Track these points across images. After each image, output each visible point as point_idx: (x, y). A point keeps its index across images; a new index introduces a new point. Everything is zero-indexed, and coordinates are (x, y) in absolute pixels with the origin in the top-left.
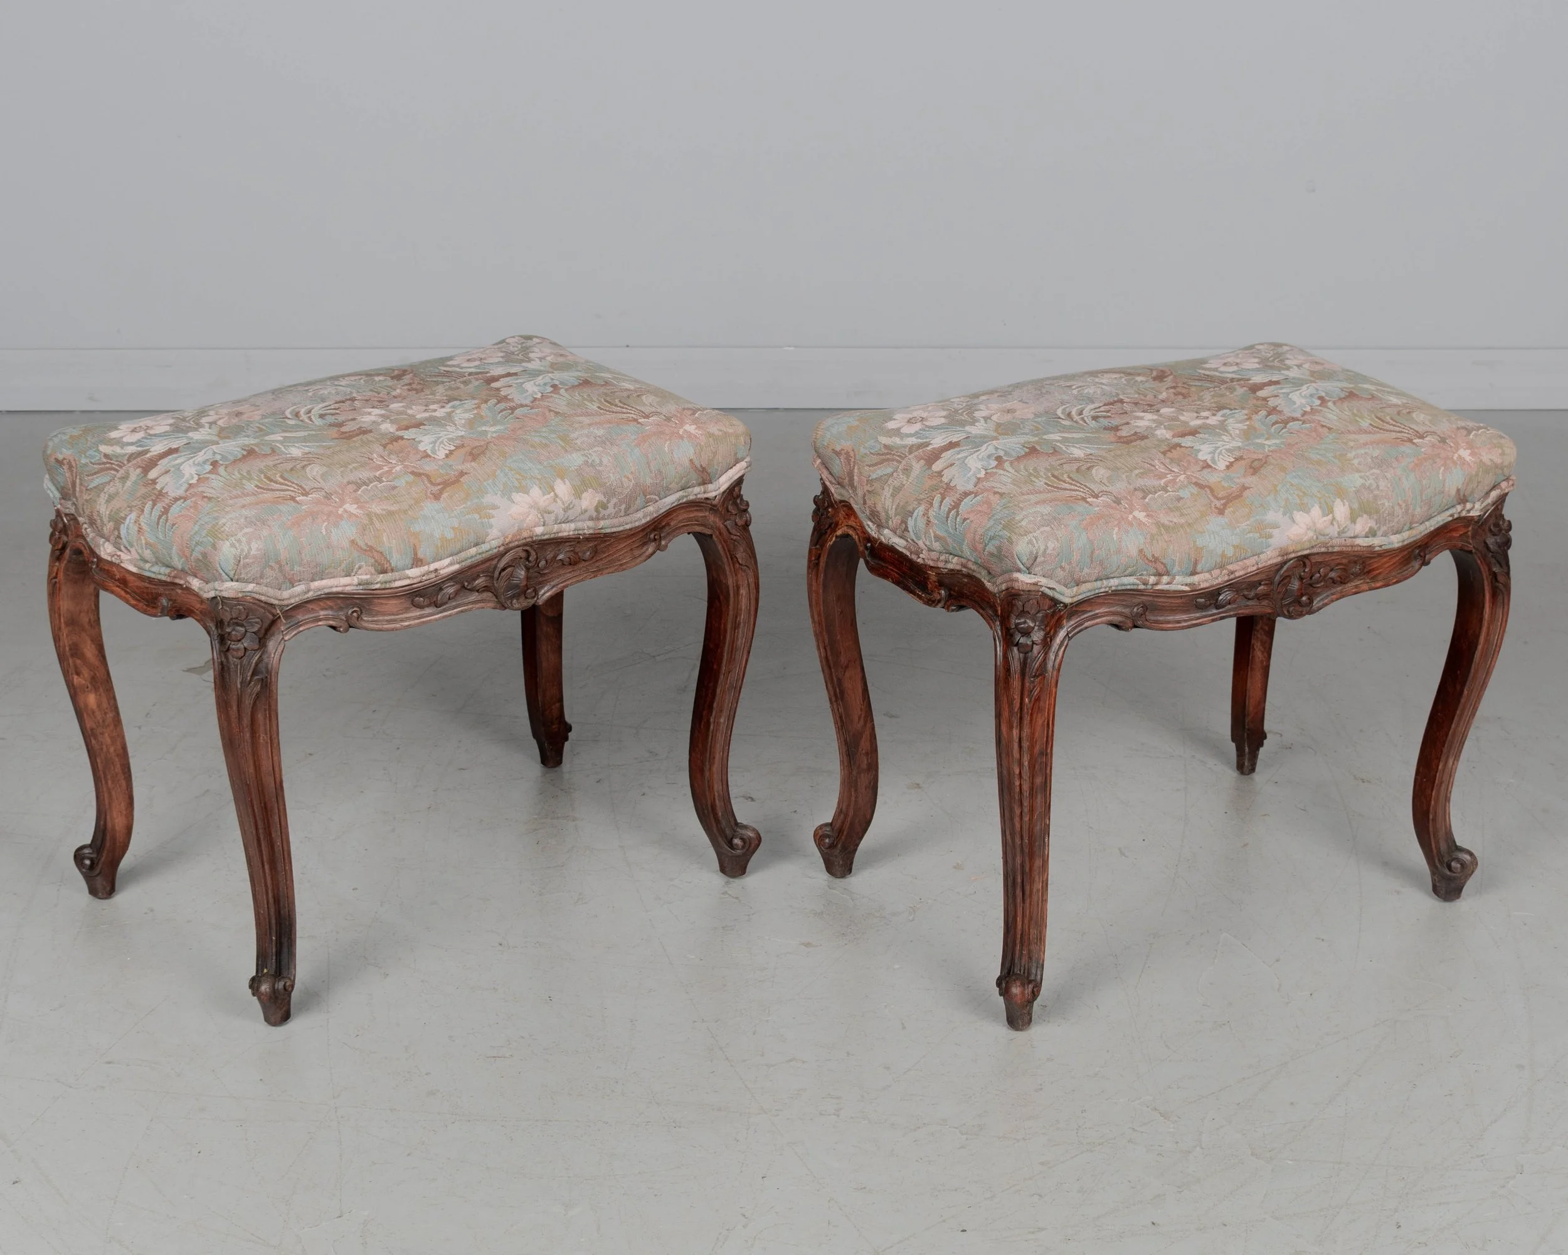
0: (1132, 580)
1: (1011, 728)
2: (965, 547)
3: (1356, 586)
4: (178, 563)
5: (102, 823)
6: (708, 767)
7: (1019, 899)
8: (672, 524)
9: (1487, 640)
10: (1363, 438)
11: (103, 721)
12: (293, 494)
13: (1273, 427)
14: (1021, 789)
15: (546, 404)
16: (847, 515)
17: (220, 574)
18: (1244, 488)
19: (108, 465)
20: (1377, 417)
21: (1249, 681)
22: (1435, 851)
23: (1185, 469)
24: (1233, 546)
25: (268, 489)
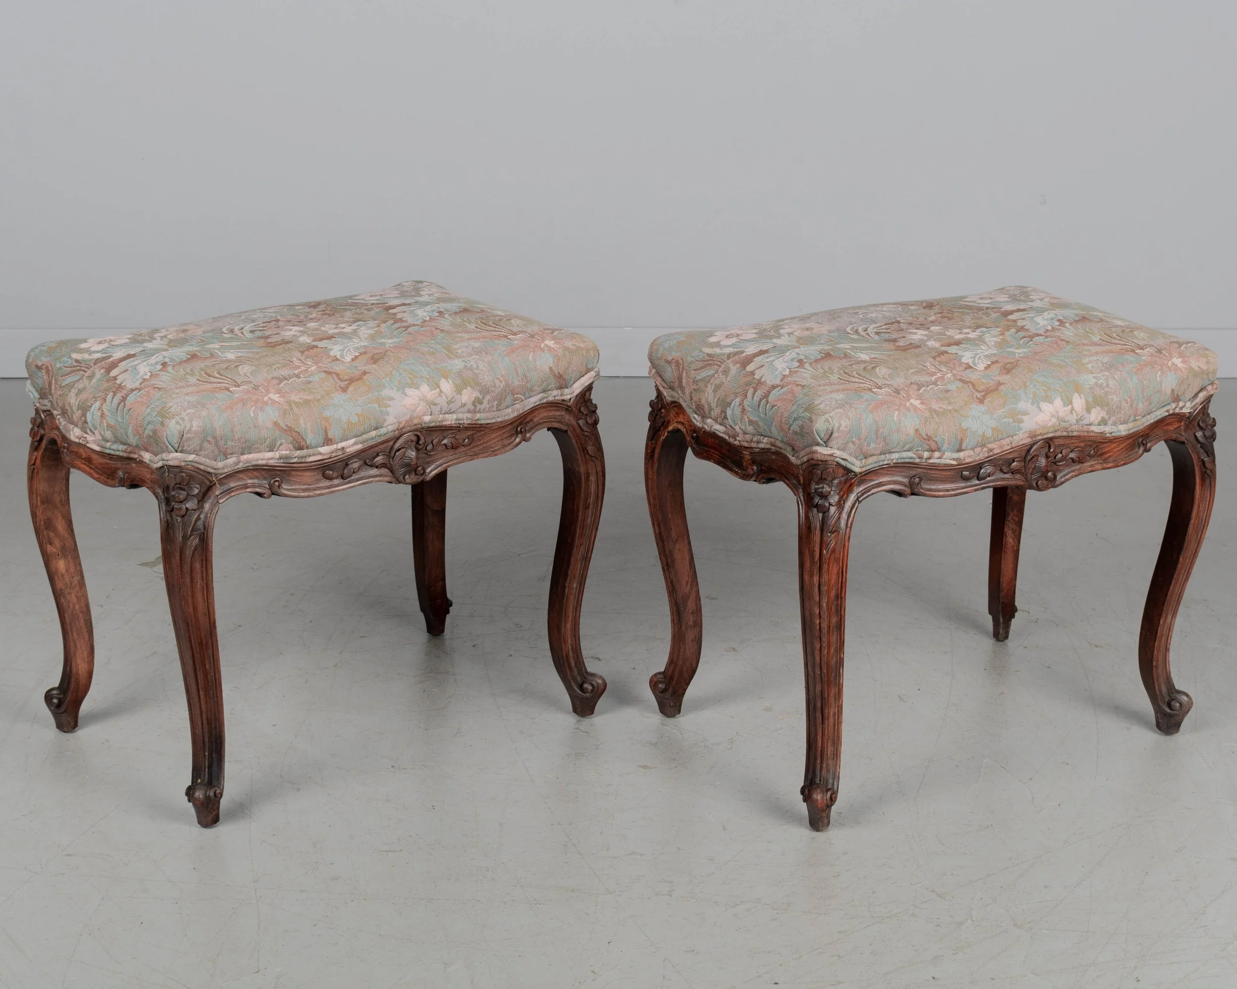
0: (910, 454)
1: (812, 575)
2: (773, 429)
3: (1092, 466)
4: (133, 440)
5: (68, 668)
6: (563, 624)
7: (819, 721)
8: (535, 420)
9: (1197, 515)
10: (1094, 349)
11: (71, 583)
12: (227, 386)
13: (1023, 340)
14: (820, 627)
15: (433, 324)
16: (677, 414)
17: (167, 447)
18: (1000, 384)
19: (78, 368)
20: (1105, 334)
21: (1003, 562)
22: (1158, 692)
23: (952, 369)
24: (992, 428)
25: (207, 382)
